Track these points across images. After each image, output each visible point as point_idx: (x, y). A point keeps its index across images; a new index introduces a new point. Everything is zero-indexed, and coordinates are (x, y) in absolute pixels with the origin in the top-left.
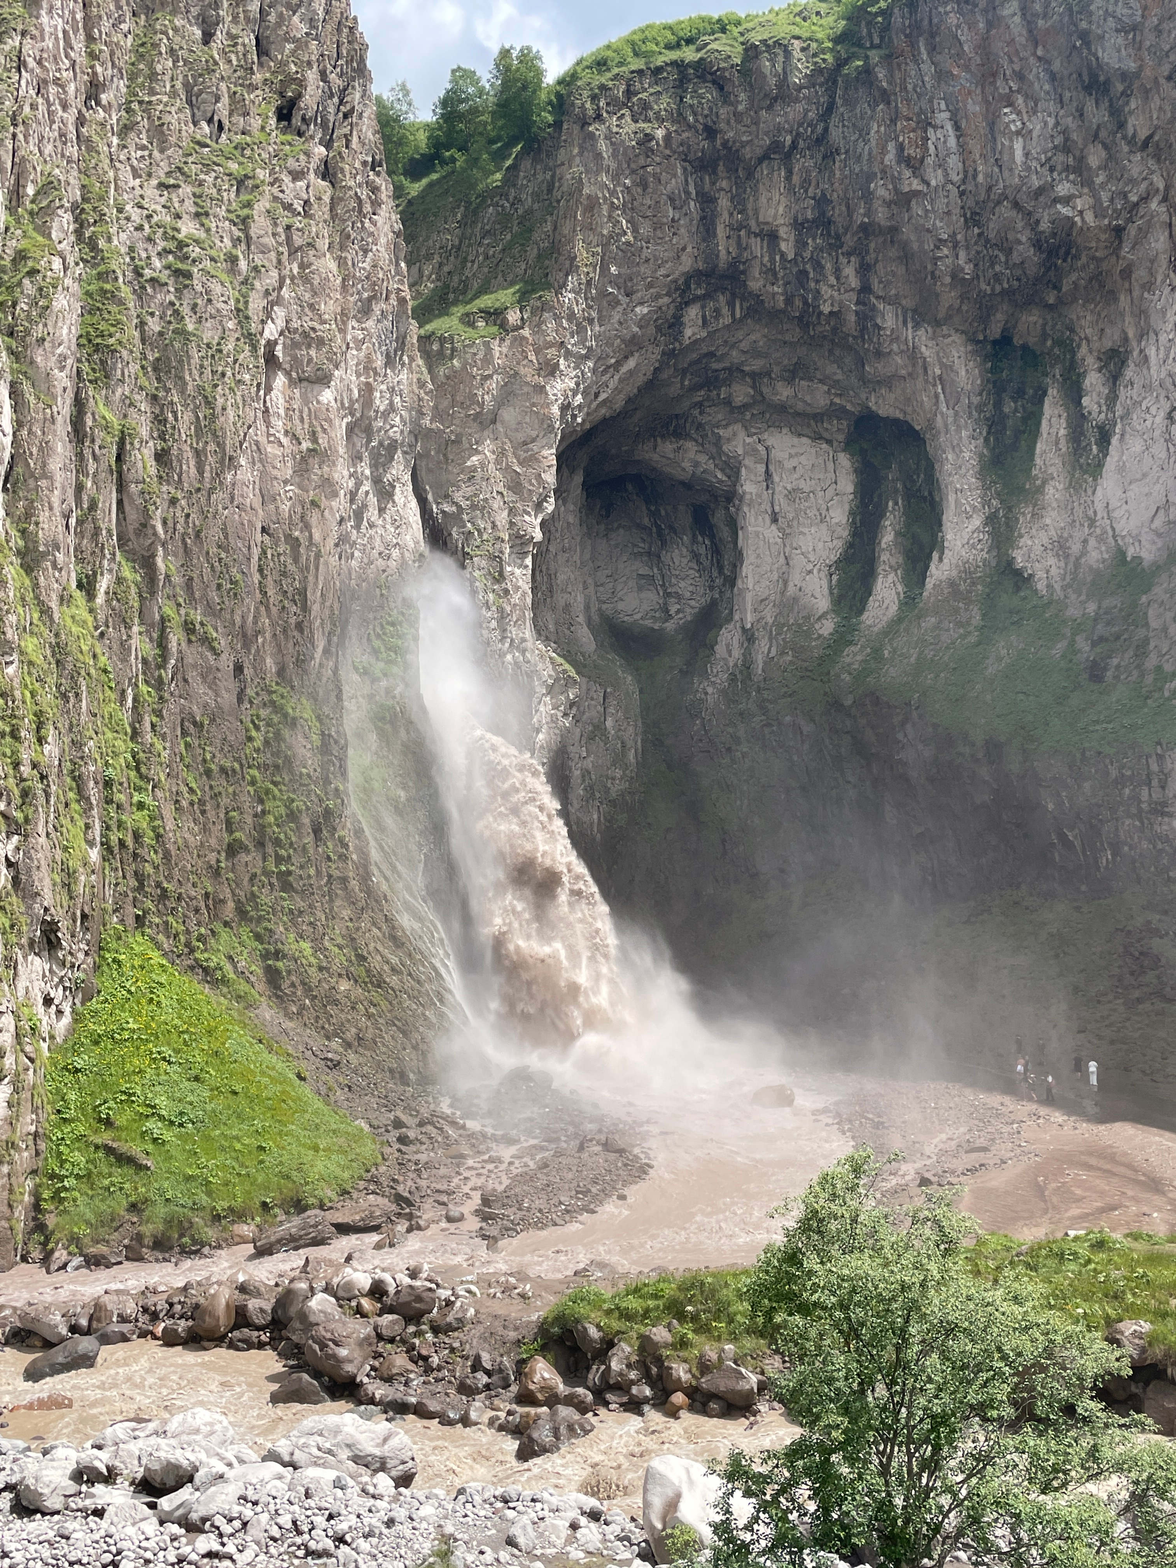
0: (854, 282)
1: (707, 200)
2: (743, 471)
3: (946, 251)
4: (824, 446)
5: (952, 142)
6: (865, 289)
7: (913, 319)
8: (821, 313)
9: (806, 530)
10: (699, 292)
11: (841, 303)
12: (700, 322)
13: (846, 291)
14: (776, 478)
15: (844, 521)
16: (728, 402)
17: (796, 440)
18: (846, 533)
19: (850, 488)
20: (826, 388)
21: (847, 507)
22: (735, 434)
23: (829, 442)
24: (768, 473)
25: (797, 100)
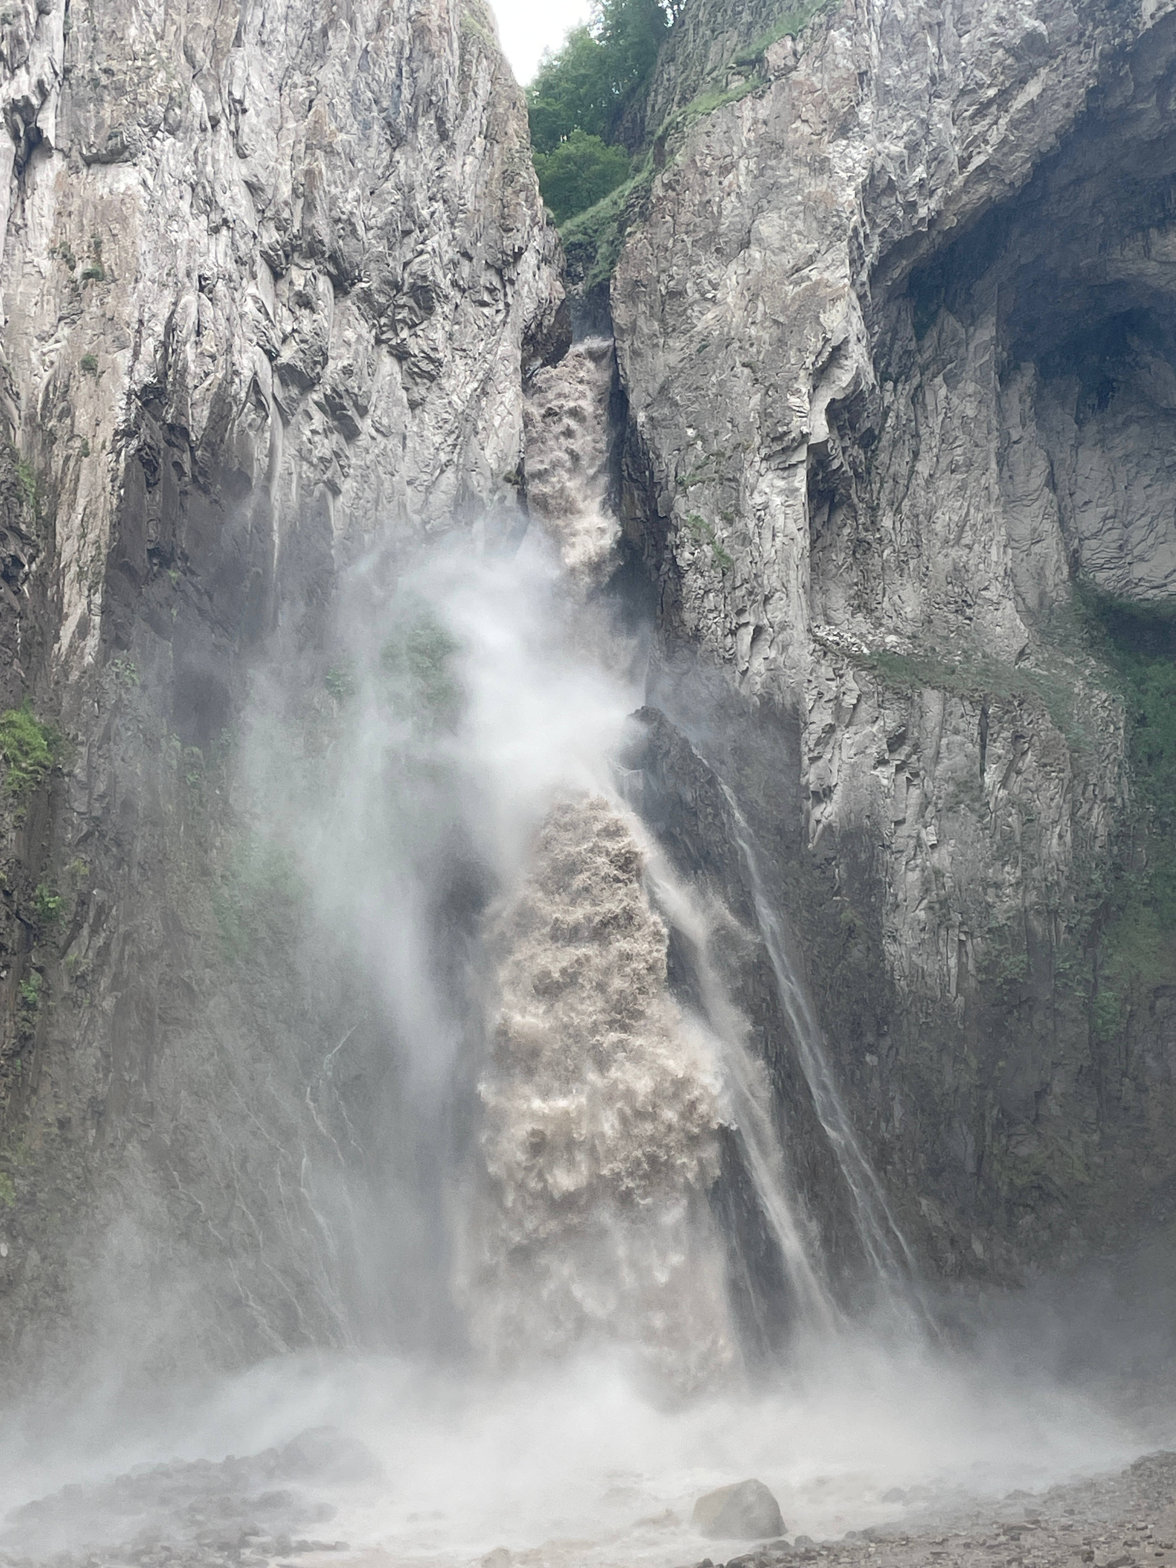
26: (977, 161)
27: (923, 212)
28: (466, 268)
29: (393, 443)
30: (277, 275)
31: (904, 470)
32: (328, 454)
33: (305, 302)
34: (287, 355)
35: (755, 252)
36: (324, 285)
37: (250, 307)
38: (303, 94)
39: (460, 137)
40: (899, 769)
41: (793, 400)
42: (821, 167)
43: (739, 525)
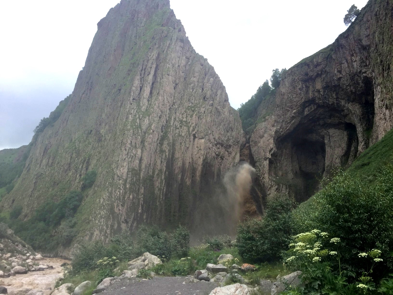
0: (335, 97)
1: (307, 87)
2: (325, 138)
3: (348, 87)
4: (341, 130)
5: (346, 66)
6: (337, 98)
7: (348, 102)
8: (330, 104)
9: (336, 149)
10: (307, 105)
11: (333, 102)
12: (308, 111)
13: (334, 99)
14: (331, 139)
15: (345, 146)
16: (319, 124)
17: (335, 130)
18: (346, 149)
19: (346, 139)
20: (337, 119)
21: (345, 143)
22: (322, 131)
23: (342, 130)
24: (329, 138)
25: (321, 65)
26: (288, 128)
27: (282, 134)
28: (234, 143)
29: (227, 160)
30: (216, 146)
31: (280, 159)
32: (220, 162)
33: (219, 148)
34: (217, 153)
35: (264, 138)
36: (220, 146)
37: (213, 149)
38: (219, 129)
39: (234, 130)
40: (277, 192)
41: (267, 154)
42: (271, 130)
43: (261, 167)
